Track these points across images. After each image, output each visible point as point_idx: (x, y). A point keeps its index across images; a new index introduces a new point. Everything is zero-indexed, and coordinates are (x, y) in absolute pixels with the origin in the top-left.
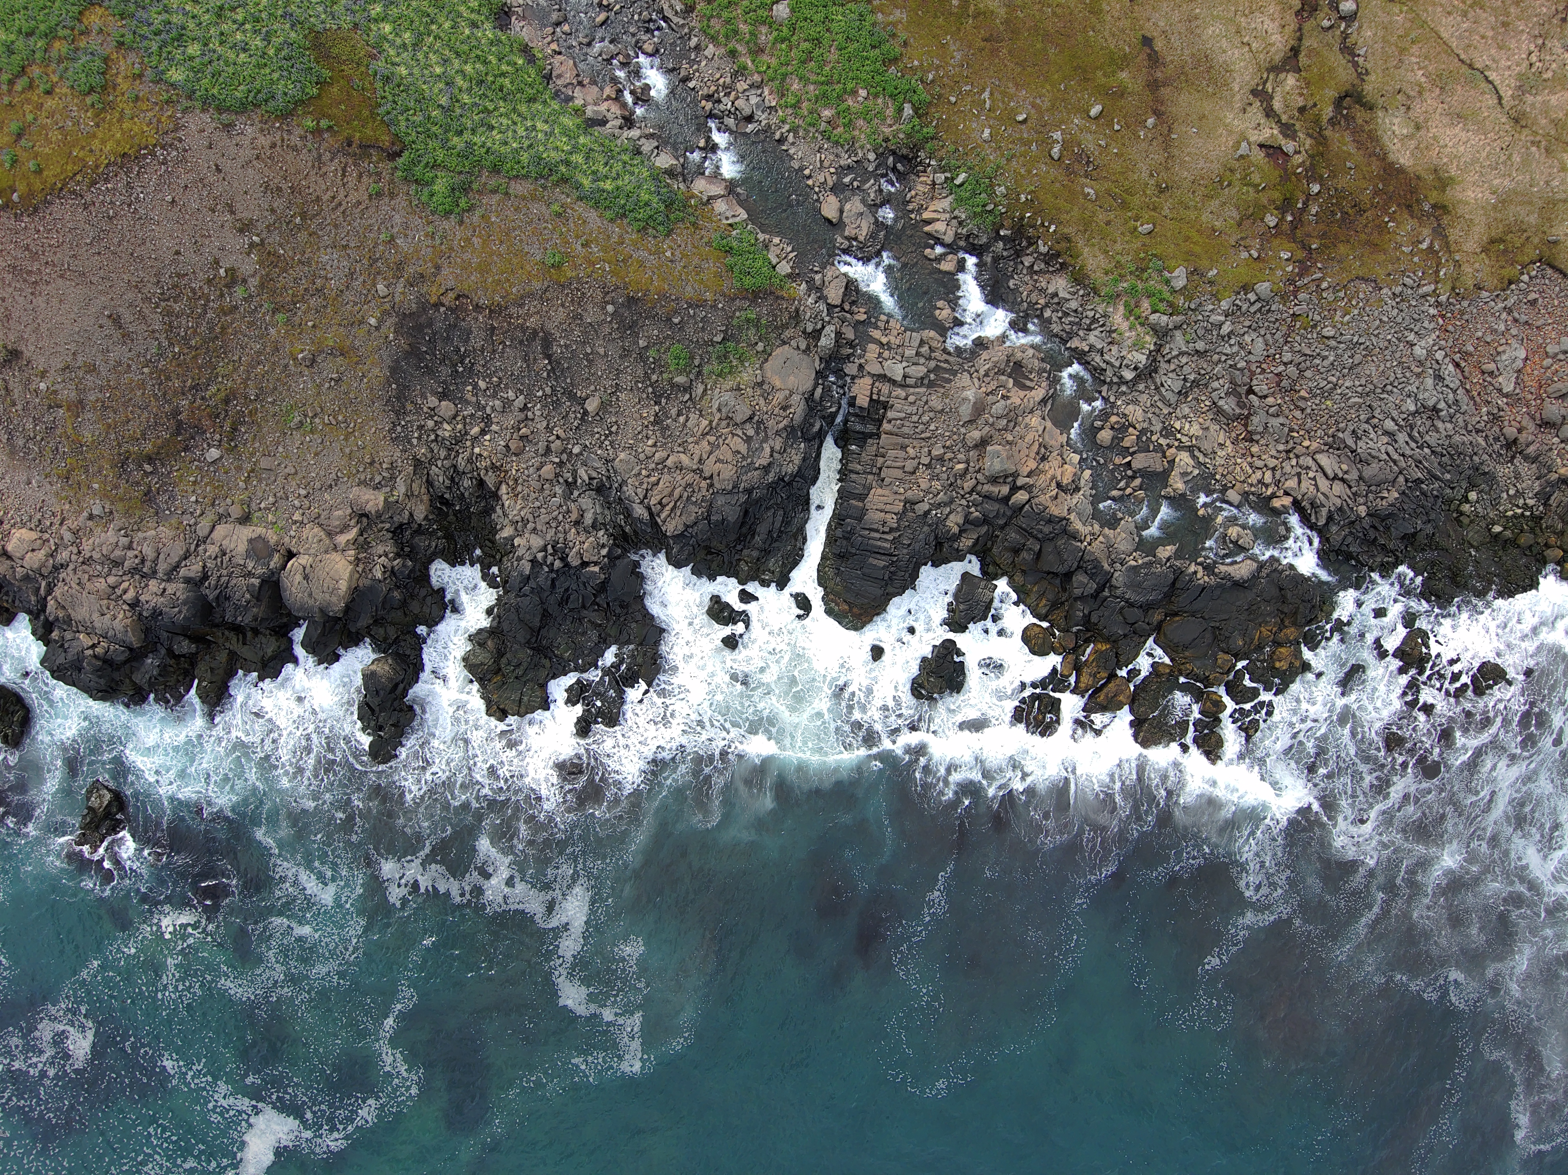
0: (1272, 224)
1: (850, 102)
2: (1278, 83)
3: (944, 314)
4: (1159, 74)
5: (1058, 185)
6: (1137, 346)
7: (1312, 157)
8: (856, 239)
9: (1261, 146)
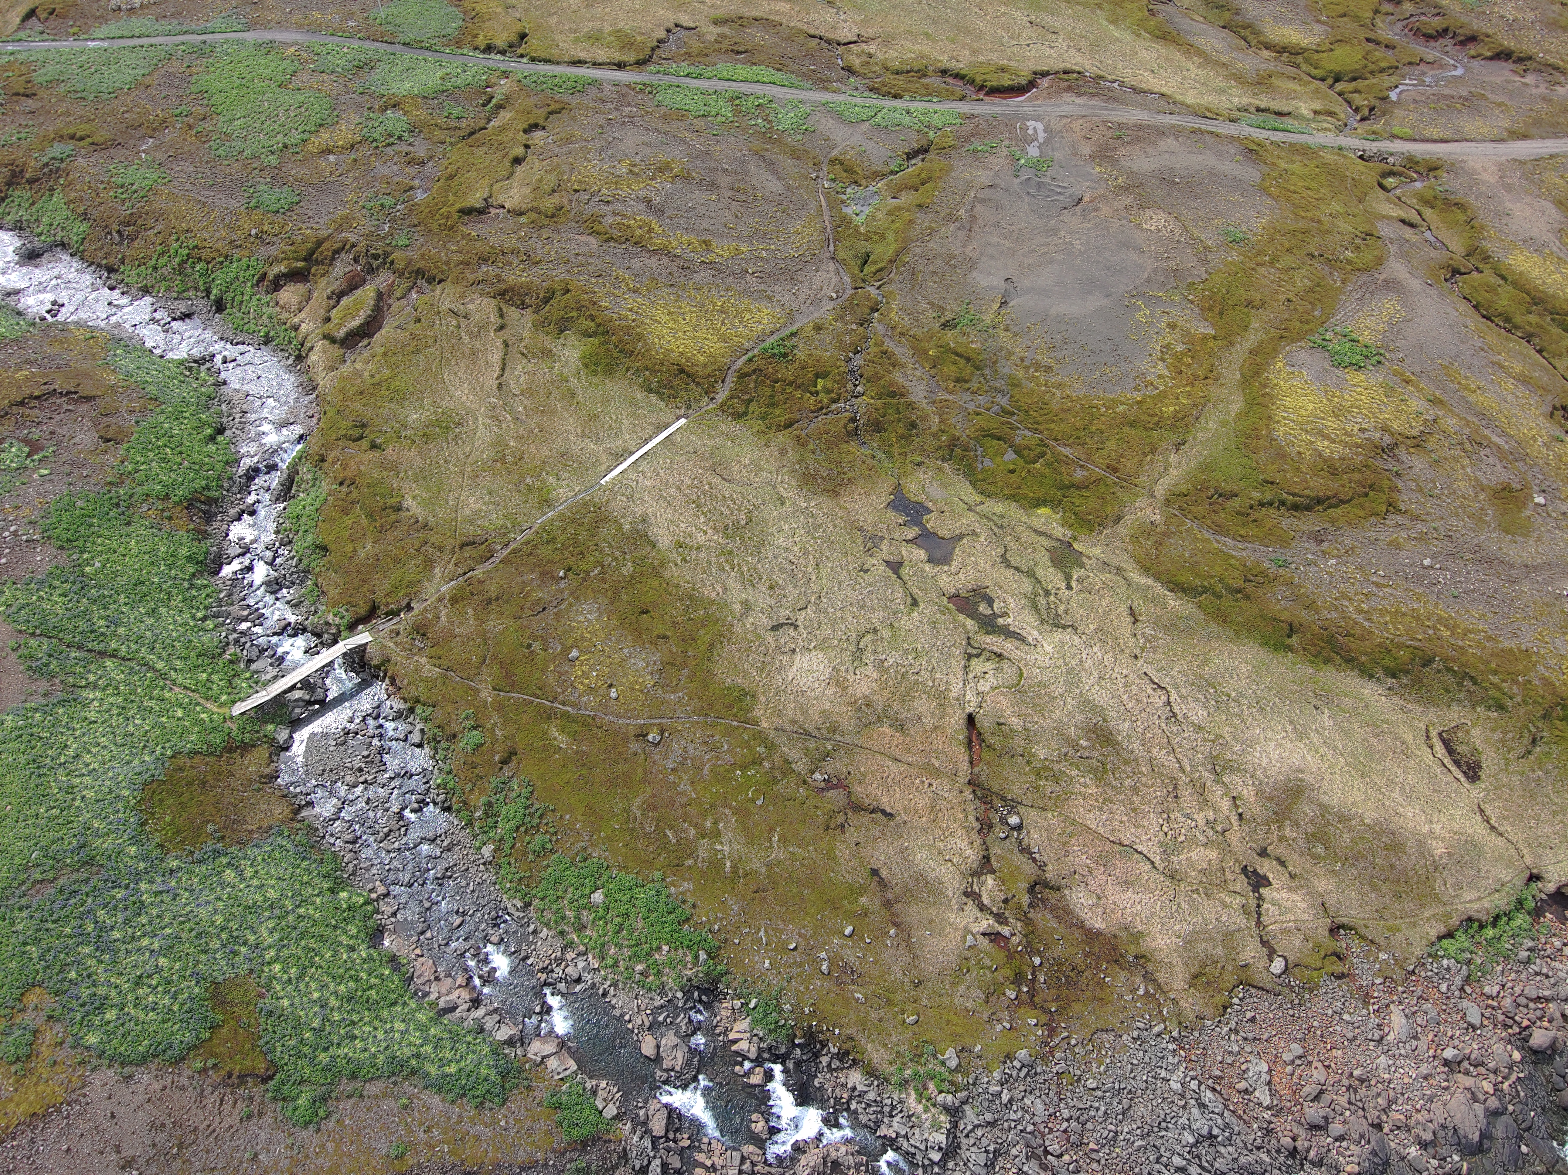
0: (1013, 997)
1: (657, 956)
2: (982, 884)
3: (759, 1127)
4: (890, 895)
5: (833, 995)
6: (936, 1126)
7: (1026, 935)
8: (673, 1070)
9: (984, 934)
